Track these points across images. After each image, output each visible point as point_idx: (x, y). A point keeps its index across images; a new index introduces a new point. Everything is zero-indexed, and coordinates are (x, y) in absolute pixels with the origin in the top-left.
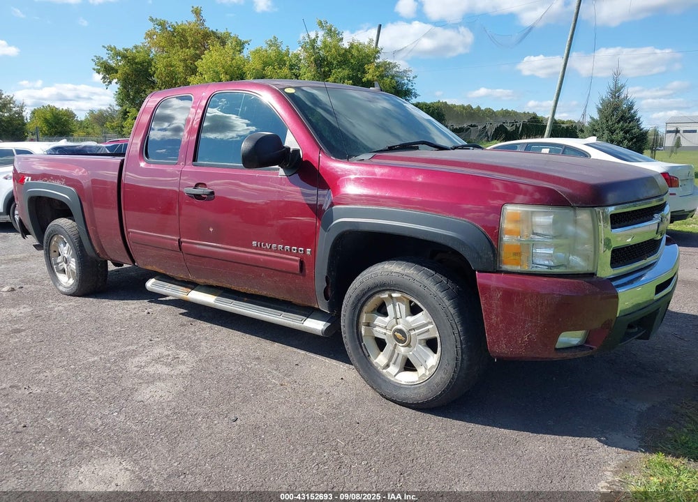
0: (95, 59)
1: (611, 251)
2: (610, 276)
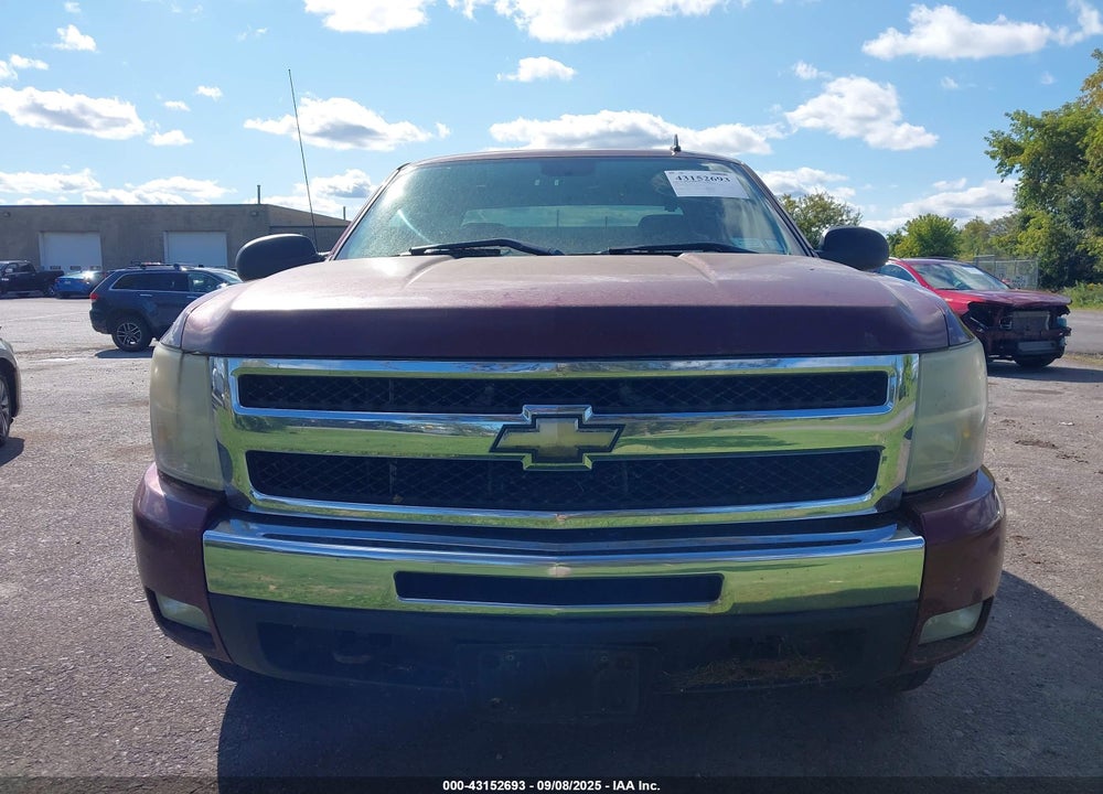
0: (990, 136)
1: (244, 451)
2: (252, 509)
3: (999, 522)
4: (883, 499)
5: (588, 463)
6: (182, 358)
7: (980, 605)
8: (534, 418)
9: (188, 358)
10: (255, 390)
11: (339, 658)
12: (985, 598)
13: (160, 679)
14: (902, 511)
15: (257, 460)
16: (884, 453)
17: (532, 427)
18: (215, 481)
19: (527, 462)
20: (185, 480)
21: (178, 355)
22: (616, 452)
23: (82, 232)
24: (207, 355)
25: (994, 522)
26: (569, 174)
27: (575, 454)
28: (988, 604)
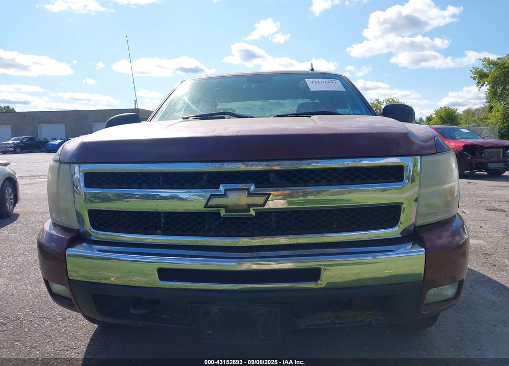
0: (473, 70)
1: (87, 210)
2: (93, 238)
3: (465, 242)
4: (404, 230)
5: (253, 213)
6: (60, 165)
7: (457, 284)
8: (226, 190)
9: (62, 165)
10: (92, 180)
11: (132, 311)
12: (460, 280)
13: (63, 323)
14: (414, 236)
15: (93, 214)
16: (403, 206)
17: (225, 195)
18: (75, 225)
19: (223, 213)
20: (62, 225)
21: (58, 164)
22: (266, 207)
23: (57, 123)
24: (70, 163)
25: (462, 241)
26: (260, 82)
27: (246, 208)
28: (461, 283)
